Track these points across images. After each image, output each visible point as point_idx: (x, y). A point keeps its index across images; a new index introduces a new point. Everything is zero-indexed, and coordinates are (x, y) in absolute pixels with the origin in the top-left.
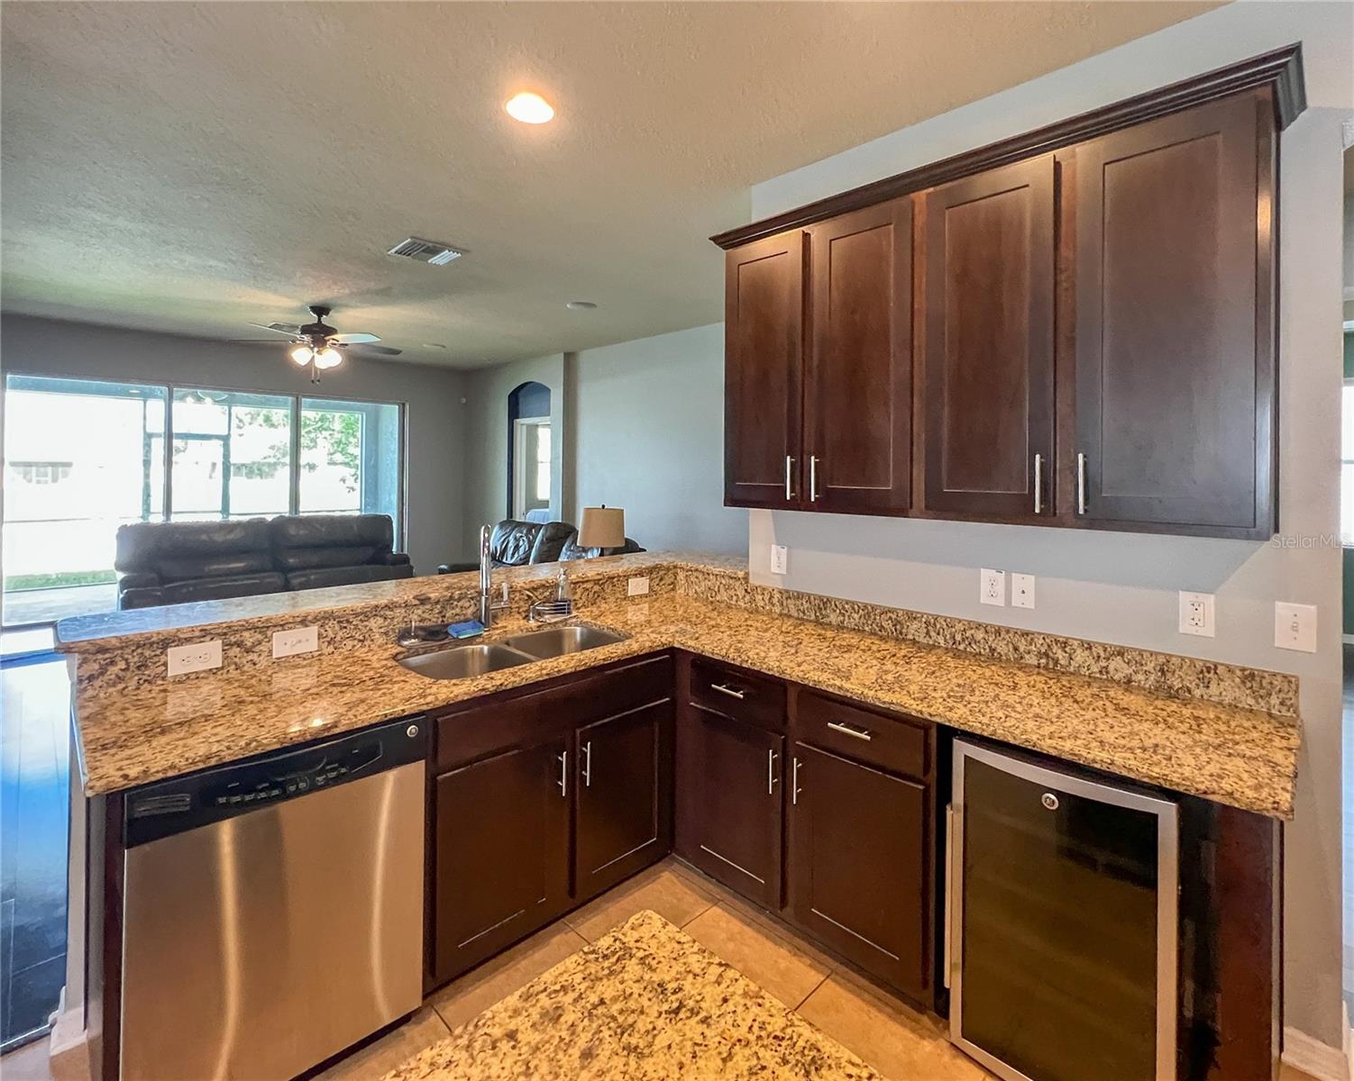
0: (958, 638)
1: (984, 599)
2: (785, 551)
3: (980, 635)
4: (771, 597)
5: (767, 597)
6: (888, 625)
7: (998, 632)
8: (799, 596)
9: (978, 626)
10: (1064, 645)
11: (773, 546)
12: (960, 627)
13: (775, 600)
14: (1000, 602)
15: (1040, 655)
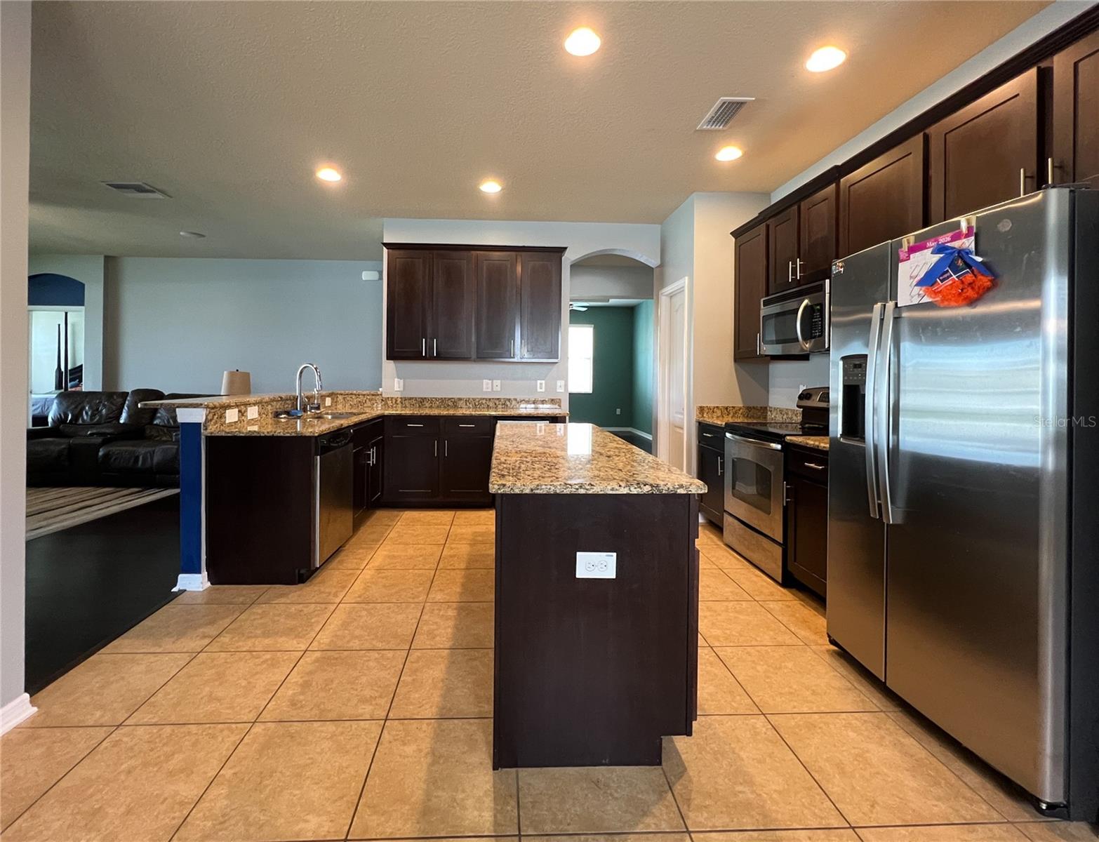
0: (477, 404)
1: (484, 390)
2: (402, 381)
3: (484, 401)
4: (396, 401)
5: (394, 401)
6: (450, 404)
7: (490, 399)
8: (410, 399)
9: (484, 399)
10: (509, 400)
11: (396, 379)
12: (477, 400)
13: (398, 402)
14: (490, 390)
15: (502, 404)
